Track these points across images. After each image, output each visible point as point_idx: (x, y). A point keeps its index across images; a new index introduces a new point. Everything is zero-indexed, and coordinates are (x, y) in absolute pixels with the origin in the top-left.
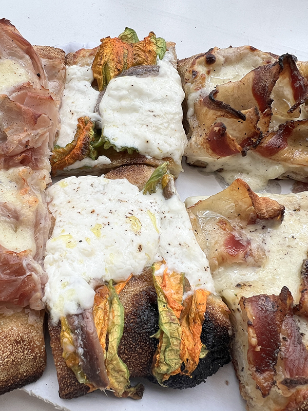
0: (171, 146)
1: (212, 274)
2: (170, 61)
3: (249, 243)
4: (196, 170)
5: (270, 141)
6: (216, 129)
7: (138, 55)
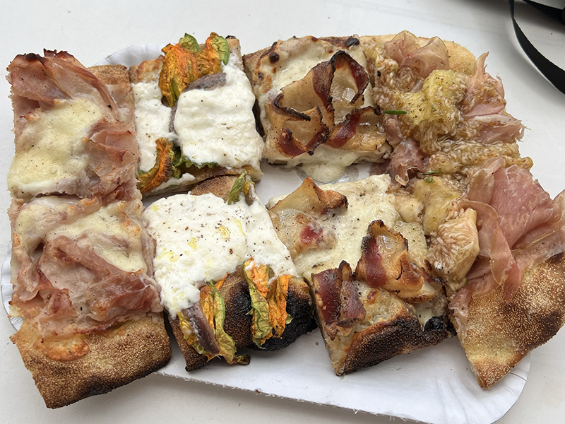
1: (293, 261)
2: (235, 64)
3: (321, 231)
4: (278, 168)
5: (336, 134)
6: (284, 134)
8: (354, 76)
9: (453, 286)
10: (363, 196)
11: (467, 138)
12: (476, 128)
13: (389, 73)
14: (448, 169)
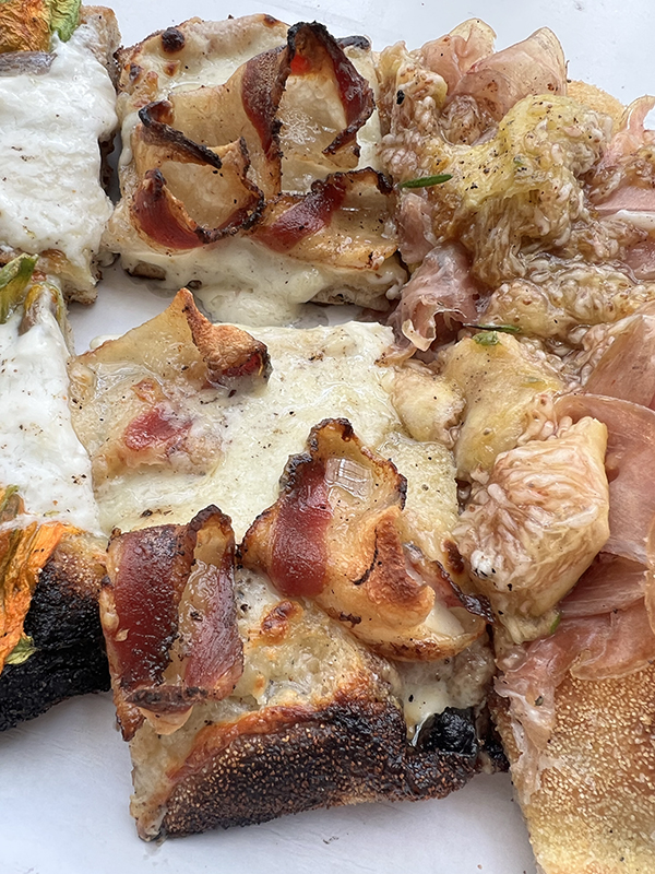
0: (56, 224)
1: (95, 491)
2: (87, 46)
3: (188, 425)
4: (144, 285)
5: (281, 214)
6: (146, 183)
7: (8, 28)
8: (343, 99)
9: (517, 630)
10: (315, 362)
11: (594, 259)
12: (620, 238)
13: (422, 98)
14: (536, 323)
